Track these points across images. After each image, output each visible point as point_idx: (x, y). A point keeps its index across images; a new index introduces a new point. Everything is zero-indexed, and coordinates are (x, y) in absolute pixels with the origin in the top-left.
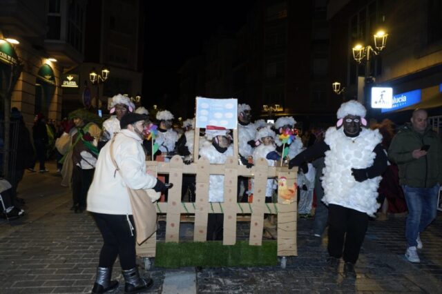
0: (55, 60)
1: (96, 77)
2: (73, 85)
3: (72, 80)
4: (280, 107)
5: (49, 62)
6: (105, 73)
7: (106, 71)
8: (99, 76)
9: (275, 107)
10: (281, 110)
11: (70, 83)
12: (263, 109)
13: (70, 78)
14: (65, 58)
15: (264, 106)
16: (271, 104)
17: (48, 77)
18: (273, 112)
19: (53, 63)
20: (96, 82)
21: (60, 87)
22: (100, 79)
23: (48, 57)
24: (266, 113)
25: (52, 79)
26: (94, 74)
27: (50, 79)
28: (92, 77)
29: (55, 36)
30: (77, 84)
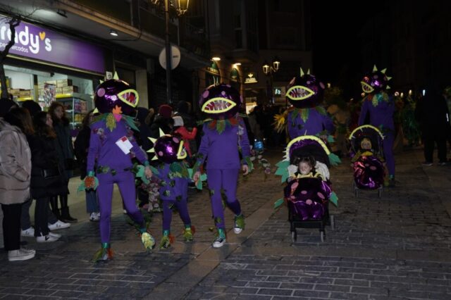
0: (239, 64)
1: (269, 68)
2: (254, 80)
3: (253, 77)
5: (235, 66)
6: (276, 64)
7: (277, 63)
8: (271, 68)
11: (251, 80)
13: (251, 75)
14: (246, 60)
17: (235, 77)
19: (238, 66)
20: (269, 73)
21: (244, 84)
22: (272, 71)
23: (234, 63)
25: (238, 78)
26: (266, 66)
27: (236, 79)
28: (265, 68)
29: (239, 46)
30: (257, 80)
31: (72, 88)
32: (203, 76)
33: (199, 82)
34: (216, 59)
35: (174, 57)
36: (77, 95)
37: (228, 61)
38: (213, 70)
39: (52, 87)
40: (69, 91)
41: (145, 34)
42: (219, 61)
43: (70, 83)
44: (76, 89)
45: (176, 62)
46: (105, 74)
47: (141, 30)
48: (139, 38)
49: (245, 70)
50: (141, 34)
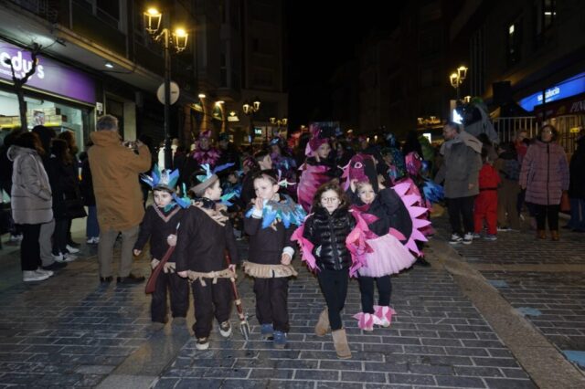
0: (222, 102)
1: (249, 108)
2: (236, 119)
3: (235, 115)
4: (437, 119)
5: (218, 104)
6: (256, 105)
7: (258, 103)
8: (252, 107)
9: (430, 119)
10: (438, 122)
11: (233, 118)
12: (417, 121)
13: (233, 114)
14: (229, 99)
15: (420, 119)
16: (426, 116)
17: (216, 114)
18: (429, 125)
19: (222, 104)
20: (249, 112)
21: (226, 122)
22: (252, 109)
23: (217, 100)
24: (421, 126)
25: (220, 115)
26: (247, 106)
27: (218, 116)
28: (246, 108)
29: (224, 84)
30: (239, 118)
31: (60, 117)
32: (188, 112)
33: (185, 118)
34: (202, 96)
35: (173, 92)
36: (65, 124)
37: (212, 97)
38: (197, 107)
39: (42, 115)
40: (57, 120)
41: (139, 67)
42: (203, 99)
43: (58, 112)
44: (65, 118)
45: (175, 98)
46: (95, 105)
47: (136, 63)
48: (133, 72)
49: (227, 108)
50: (135, 68)
